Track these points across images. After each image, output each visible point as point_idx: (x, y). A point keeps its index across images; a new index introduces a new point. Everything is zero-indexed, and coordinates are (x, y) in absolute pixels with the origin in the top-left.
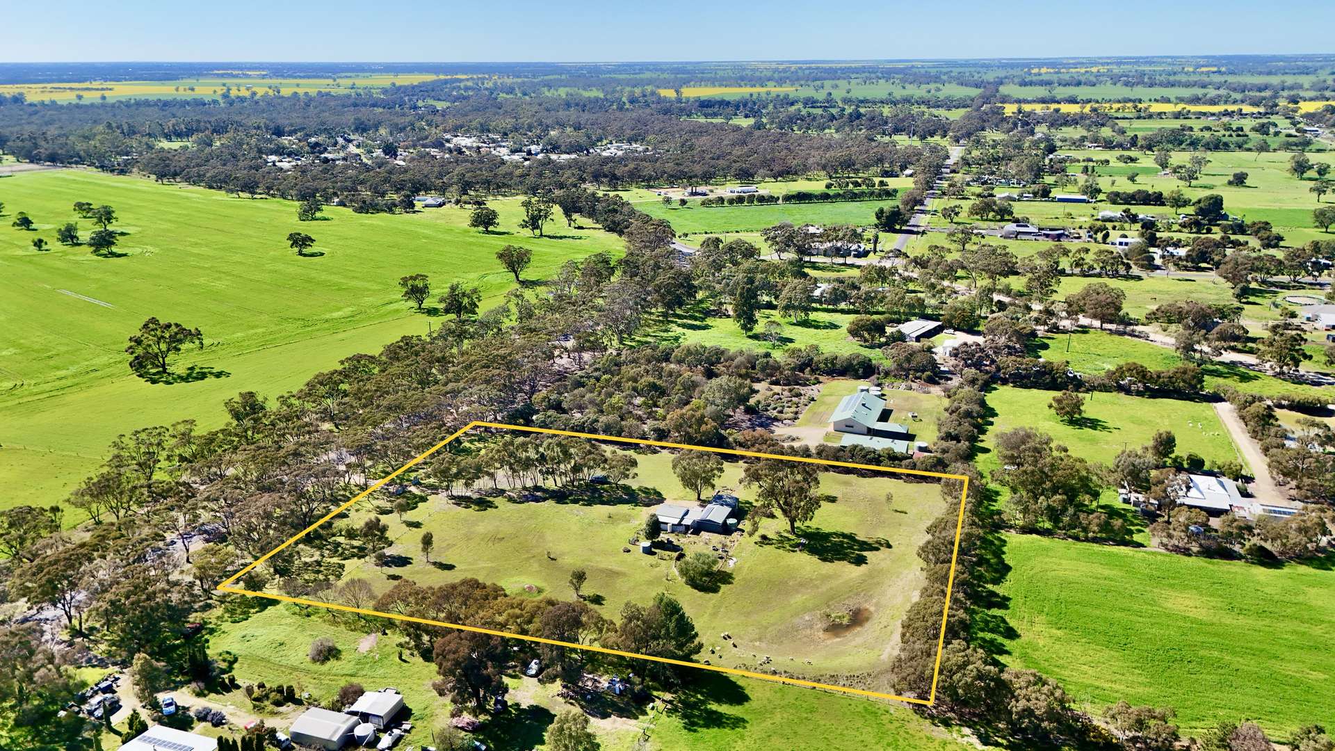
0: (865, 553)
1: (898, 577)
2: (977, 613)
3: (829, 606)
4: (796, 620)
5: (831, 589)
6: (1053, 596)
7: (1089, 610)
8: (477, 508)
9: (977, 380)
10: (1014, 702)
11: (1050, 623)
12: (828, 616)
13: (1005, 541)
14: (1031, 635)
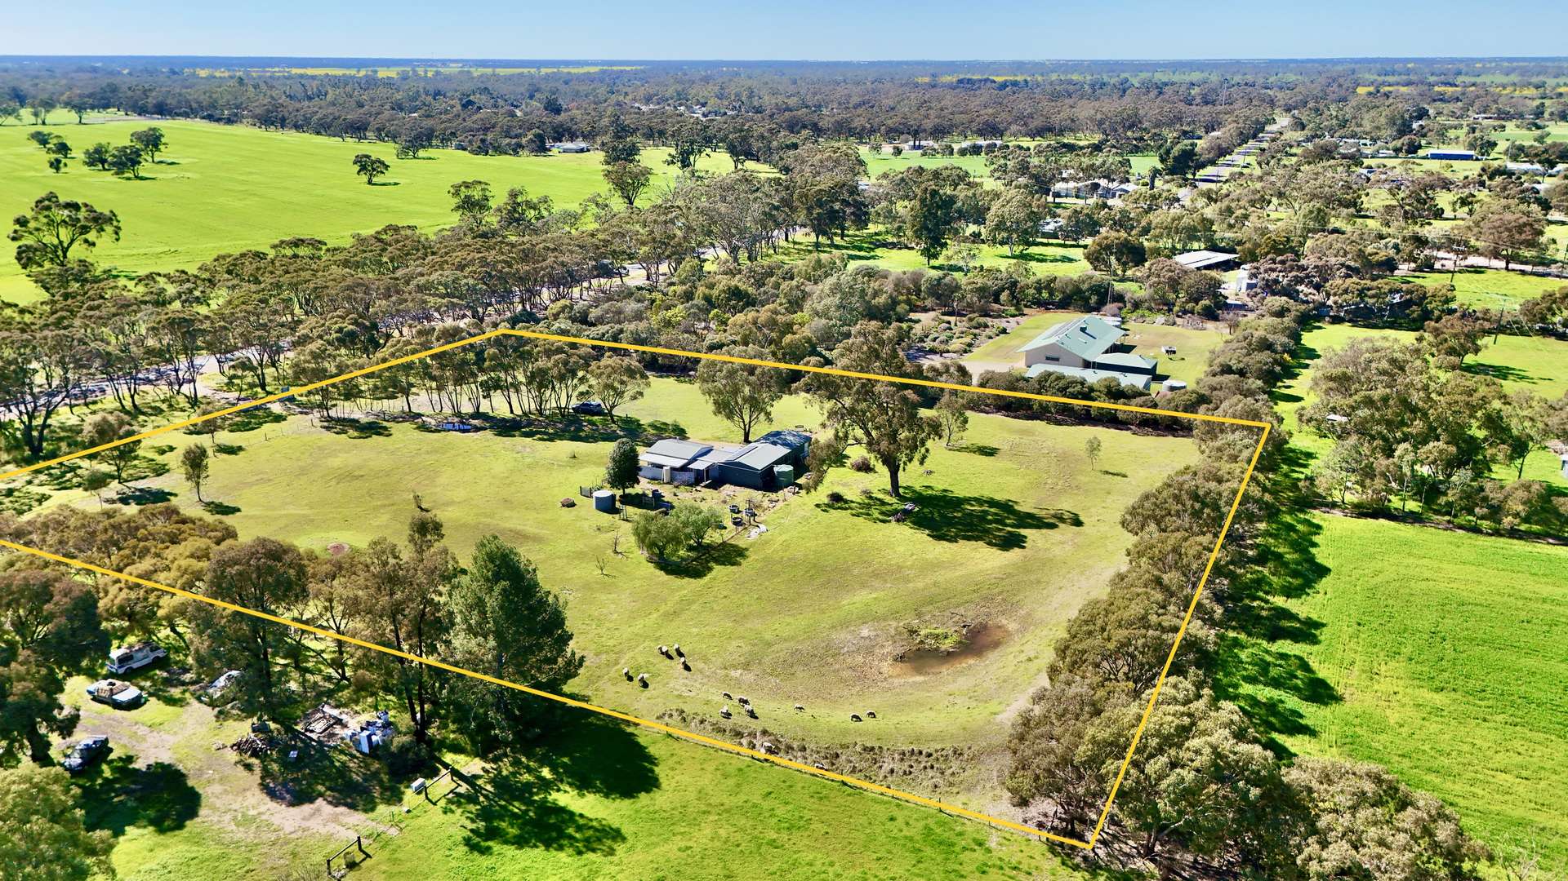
0: (1023, 532)
1: (1082, 573)
2: (1243, 647)
3: (919, 615)
4: (841, 636)
5: (935, 584)
6: (1425, 624)
7: (1509, 657)
8: (356, 434)
9: (1288, 310)
10: (1313, 847)
11: (1417, 677)
12: (913, 632)
13: (1319, 527)
14: (1369, 700)
